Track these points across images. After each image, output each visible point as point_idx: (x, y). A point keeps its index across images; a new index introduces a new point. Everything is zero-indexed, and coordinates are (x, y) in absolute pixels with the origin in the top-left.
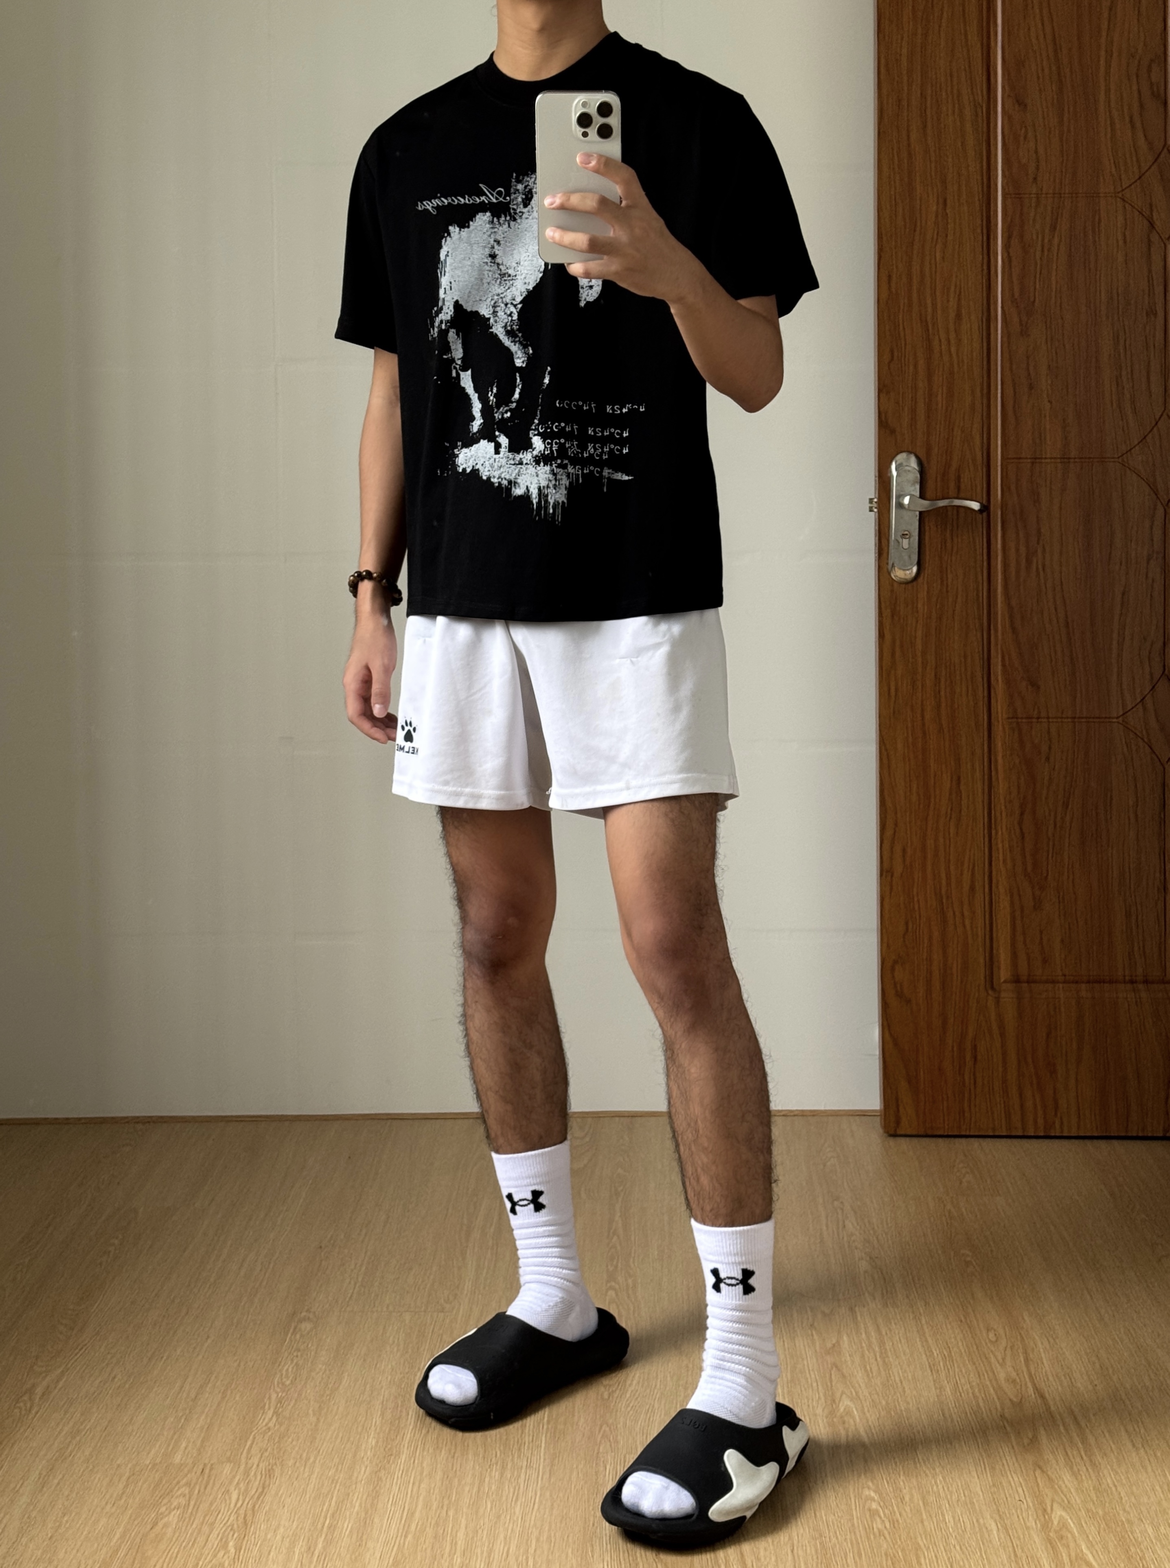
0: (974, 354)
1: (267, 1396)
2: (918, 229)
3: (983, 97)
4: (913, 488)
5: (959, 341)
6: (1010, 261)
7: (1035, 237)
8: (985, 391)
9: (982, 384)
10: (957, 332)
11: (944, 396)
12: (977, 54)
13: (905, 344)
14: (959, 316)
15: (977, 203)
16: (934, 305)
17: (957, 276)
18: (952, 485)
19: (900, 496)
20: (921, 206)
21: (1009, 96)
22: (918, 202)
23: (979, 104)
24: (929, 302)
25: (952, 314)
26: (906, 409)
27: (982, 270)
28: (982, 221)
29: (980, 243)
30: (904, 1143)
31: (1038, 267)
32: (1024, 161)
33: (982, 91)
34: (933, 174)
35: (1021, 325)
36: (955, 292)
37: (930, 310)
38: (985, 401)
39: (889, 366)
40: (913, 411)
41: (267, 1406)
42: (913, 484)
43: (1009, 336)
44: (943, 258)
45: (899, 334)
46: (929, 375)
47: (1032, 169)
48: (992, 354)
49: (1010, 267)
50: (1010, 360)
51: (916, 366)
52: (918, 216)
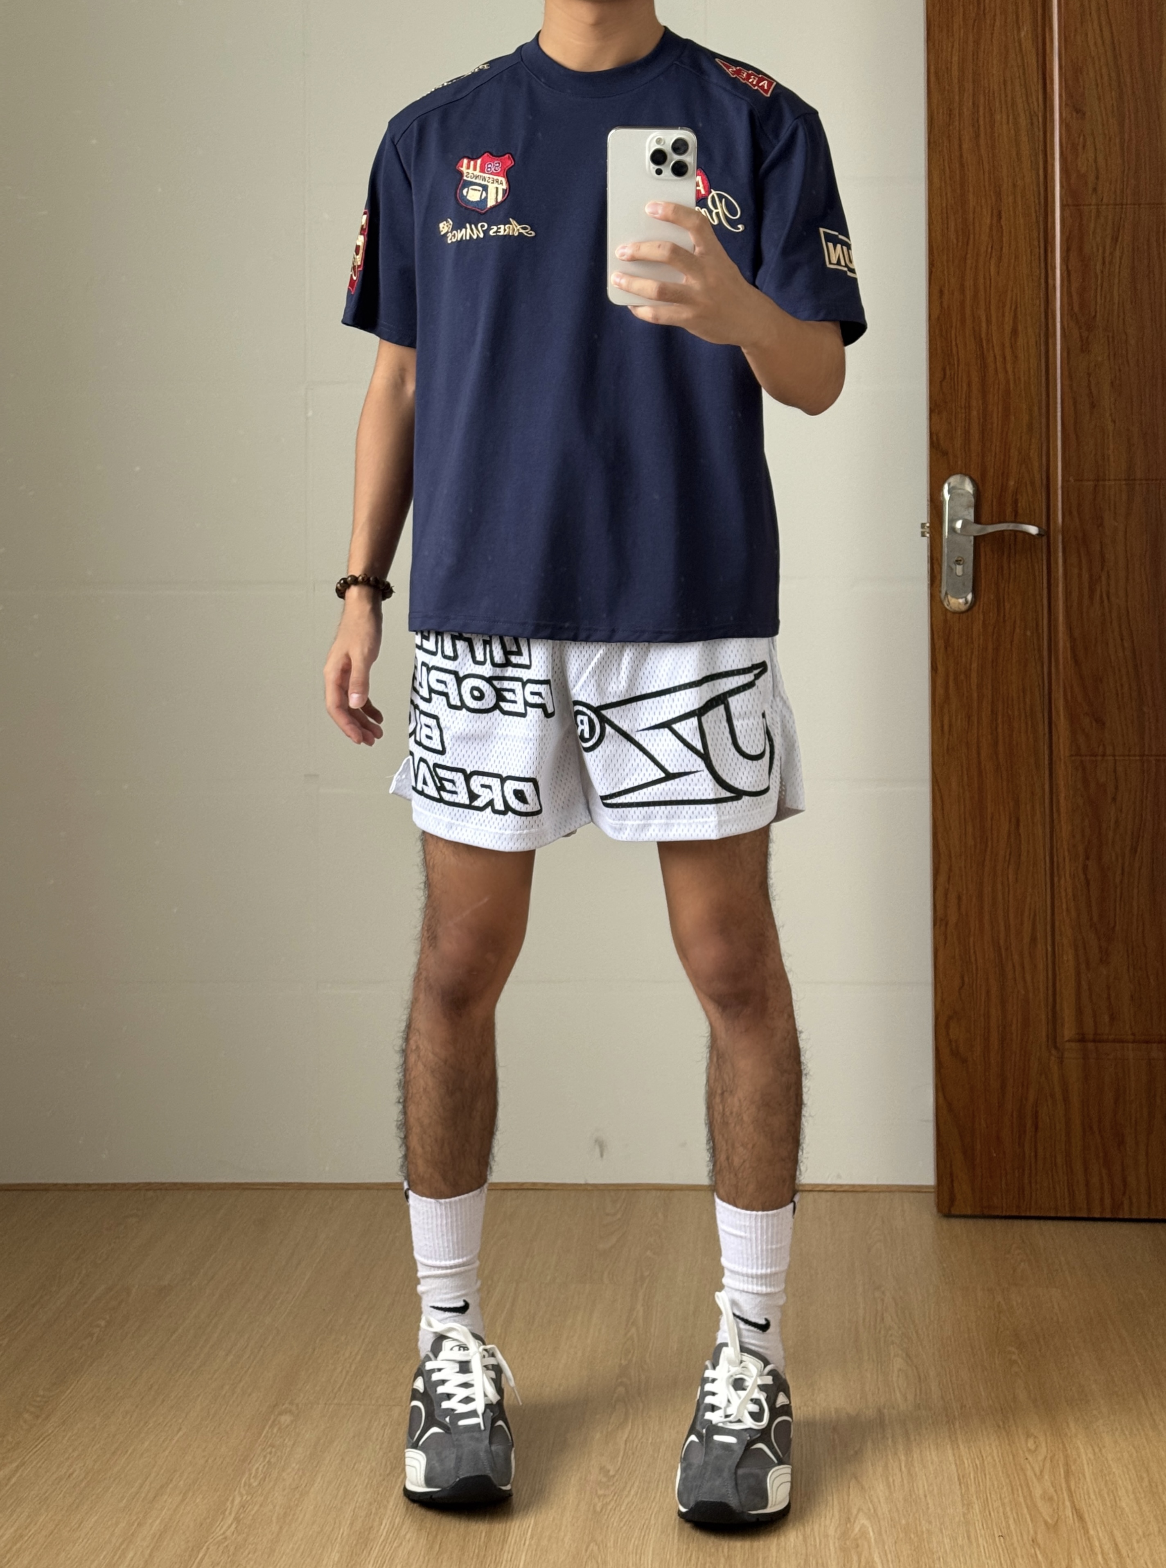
0: (1032, 371)
1: (231, 1499)
2: (972, 241)
3: (1039, 104)
4: (966, 513)
5: (1015, 357)
6: (1070, 275)
7: (1095, 249)
8: (1044, 410)
9: (1041, 403)
10: (1012, 347)
11: (1000, 415)
12: (1032, 60)
13: (958, 361)
14: (1015, 332)
15: (1034, 215)
16: (989, 320)
17: (1012, 291)
18: (1009, 510)
19: (952, 521)
20: (974, 219)
21: (1066, 105)
22: (972, 215)
23: (1035, 112)
24: (983, 317)
25: (1008, 329)
26: (959, 430)
27: (1040, 283)
28: (1039, 234)
29: (1037, 256)
31: (1100, 281)
32: (1083, 170)
33: (1038, 100)
34: (987, 183)
35: (1082, 341)
36: (1011, 309)
37: (984, 325)
38: (1044, 421)
39: (942, 384)
40: (967, 432)
41: (227, 1512)
42: (967, 507)
43: (1068, 353)
44: (999, 272)
45: (952, 351)
46: (984, 394)
47: (1091, 178)
48: (1051, 371)
49: (1069, 281)
50: (1070, 377)
51: (969, 384)
52: (971, 228)
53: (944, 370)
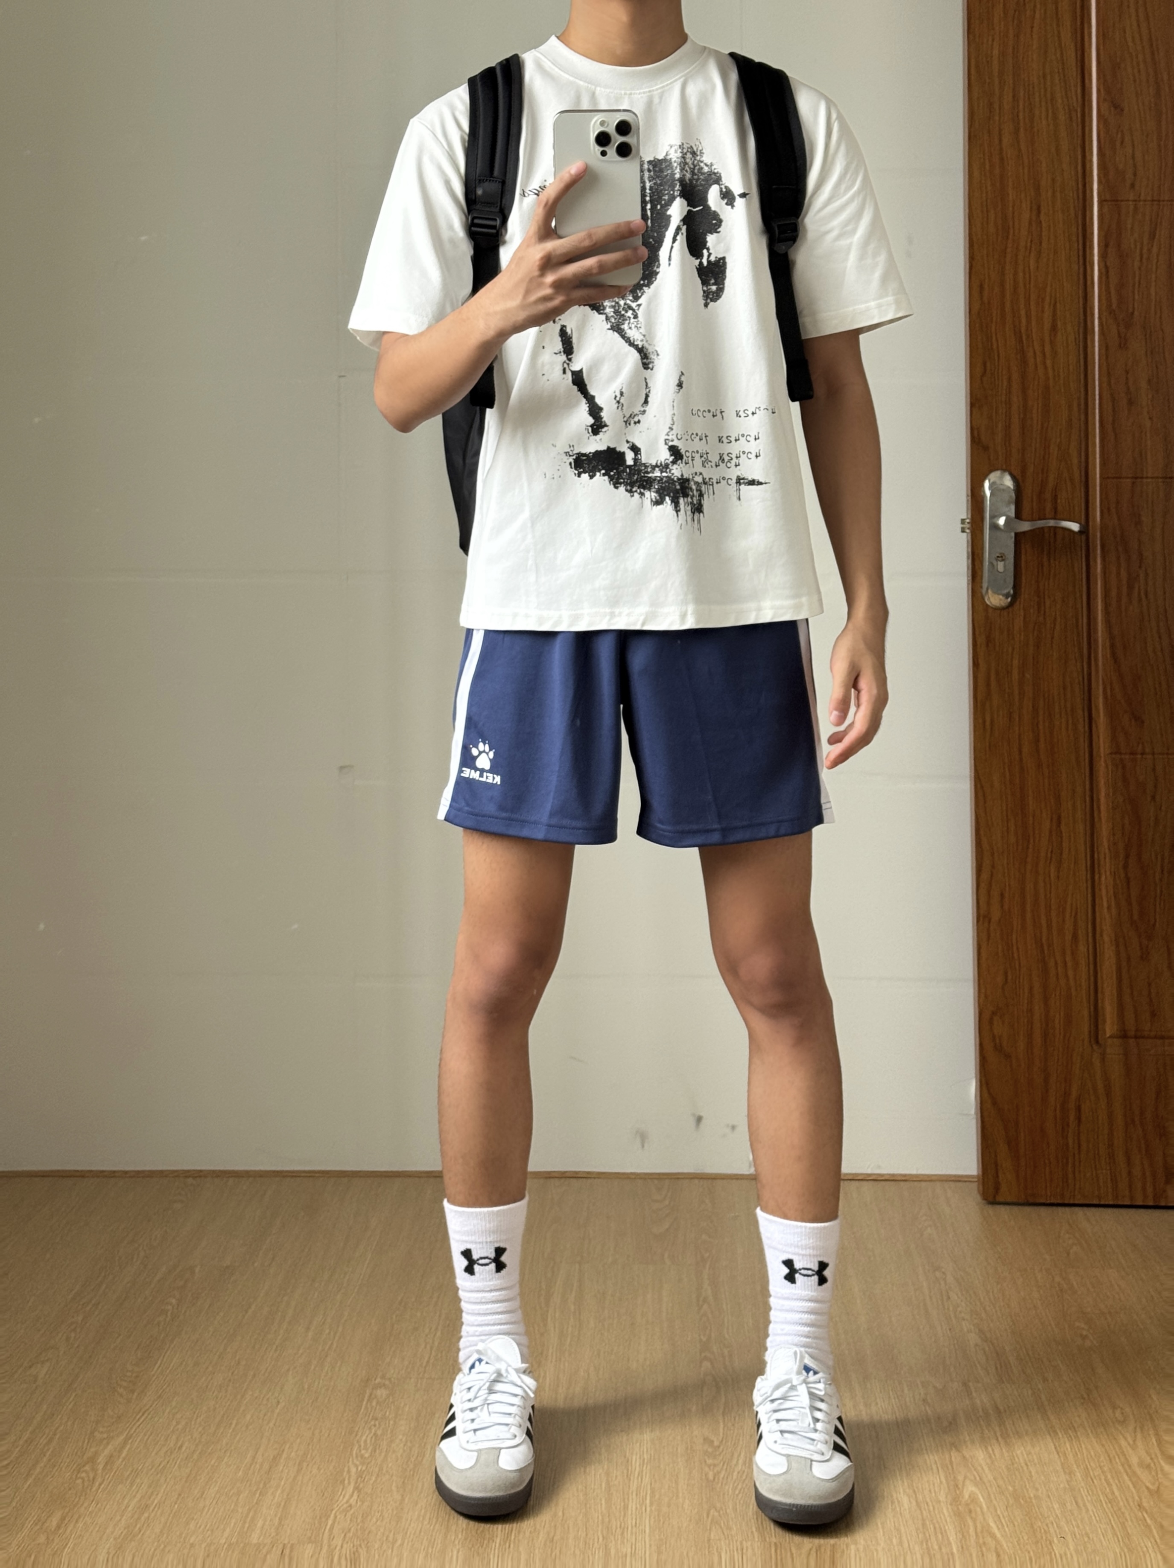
0: (1071, 368)
1: (346, 1469)
2: (1010, 237)
3: (1077, 100)
4: (1008, 508)
5: (1055, 354)
6: (1107, 272)
7: (1132, 246)
8: (1083, 406)
9: (1079, 398)
10: (1051, 342)
11: (1040, 410)
12: (1073, 56)
13: (998, 355)
14: (1054, 328)
15: (1072, 210)
16: (1028, 317)
17: (1051, 286)
18: (1049, 505)
19: (994, 517)
20: (1013, 213)
21: (1104, 100)
22: (1011, 209)
23: (1073, 108)
24: (1023, 313)
25: (1047, 325)
26: (1000, 424)
27: (1079, 280)
28: (1077, 231)
29: (1076, 251)
30: (1004, 1212)
31: (1137, 279)
32: (1121, 166)
33: (1076, 97)
34: (1026, 180)
35: (1120, 336)
36: (1050, 304)
37: (1024, 321)
38: (1082, 415)
39: (981, 380)
40: (1007, 427)
41: (346, 1482)
42: (1009, 503)
43: (1107, 349)
44: (1038, 267)
45: (992, 345)
46: (1024, 390)
47: (1129, 175)
48: (1089, 368)
49: (1107, 277)
50: (1109, 374)
51: (1009, 379)
52: (1011, 223)
53: (985, 364)
